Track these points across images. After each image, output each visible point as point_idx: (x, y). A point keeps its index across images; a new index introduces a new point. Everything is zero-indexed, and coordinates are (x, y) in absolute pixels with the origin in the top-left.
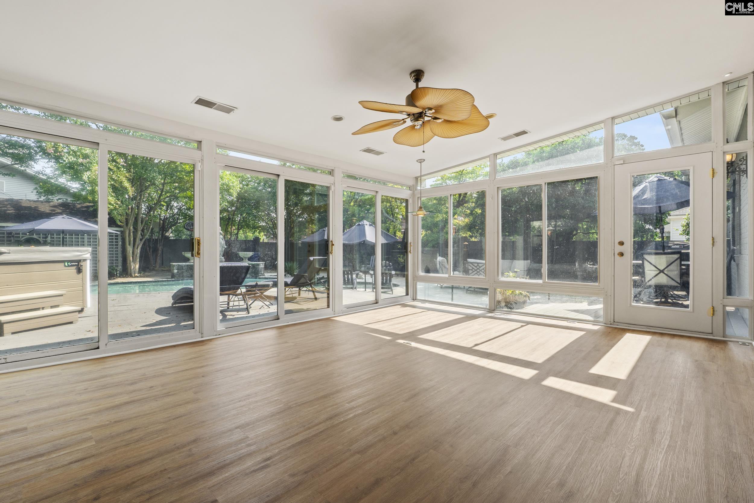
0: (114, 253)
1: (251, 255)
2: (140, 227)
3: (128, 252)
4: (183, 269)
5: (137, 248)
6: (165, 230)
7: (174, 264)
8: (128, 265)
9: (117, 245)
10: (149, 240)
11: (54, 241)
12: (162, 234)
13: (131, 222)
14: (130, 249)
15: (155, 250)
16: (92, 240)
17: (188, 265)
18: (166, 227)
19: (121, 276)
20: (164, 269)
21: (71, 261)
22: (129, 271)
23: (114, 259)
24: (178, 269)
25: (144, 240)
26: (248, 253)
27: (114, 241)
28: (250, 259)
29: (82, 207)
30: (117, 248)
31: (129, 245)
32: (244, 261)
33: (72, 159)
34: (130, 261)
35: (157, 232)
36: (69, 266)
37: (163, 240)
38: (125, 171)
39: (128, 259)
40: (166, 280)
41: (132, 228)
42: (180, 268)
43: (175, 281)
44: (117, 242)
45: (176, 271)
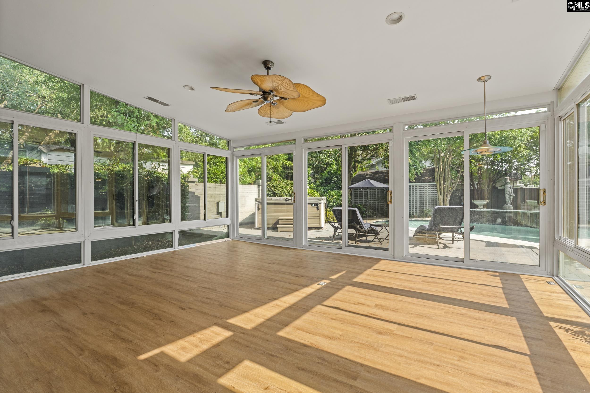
0: (434, 200)
2: (447, 182)
5: (447, 197)
14: (441, 197)
17: (474, 211)
21: (314, 204)
25: (453, 191)
36: (313, 206)
41: (442, 183)
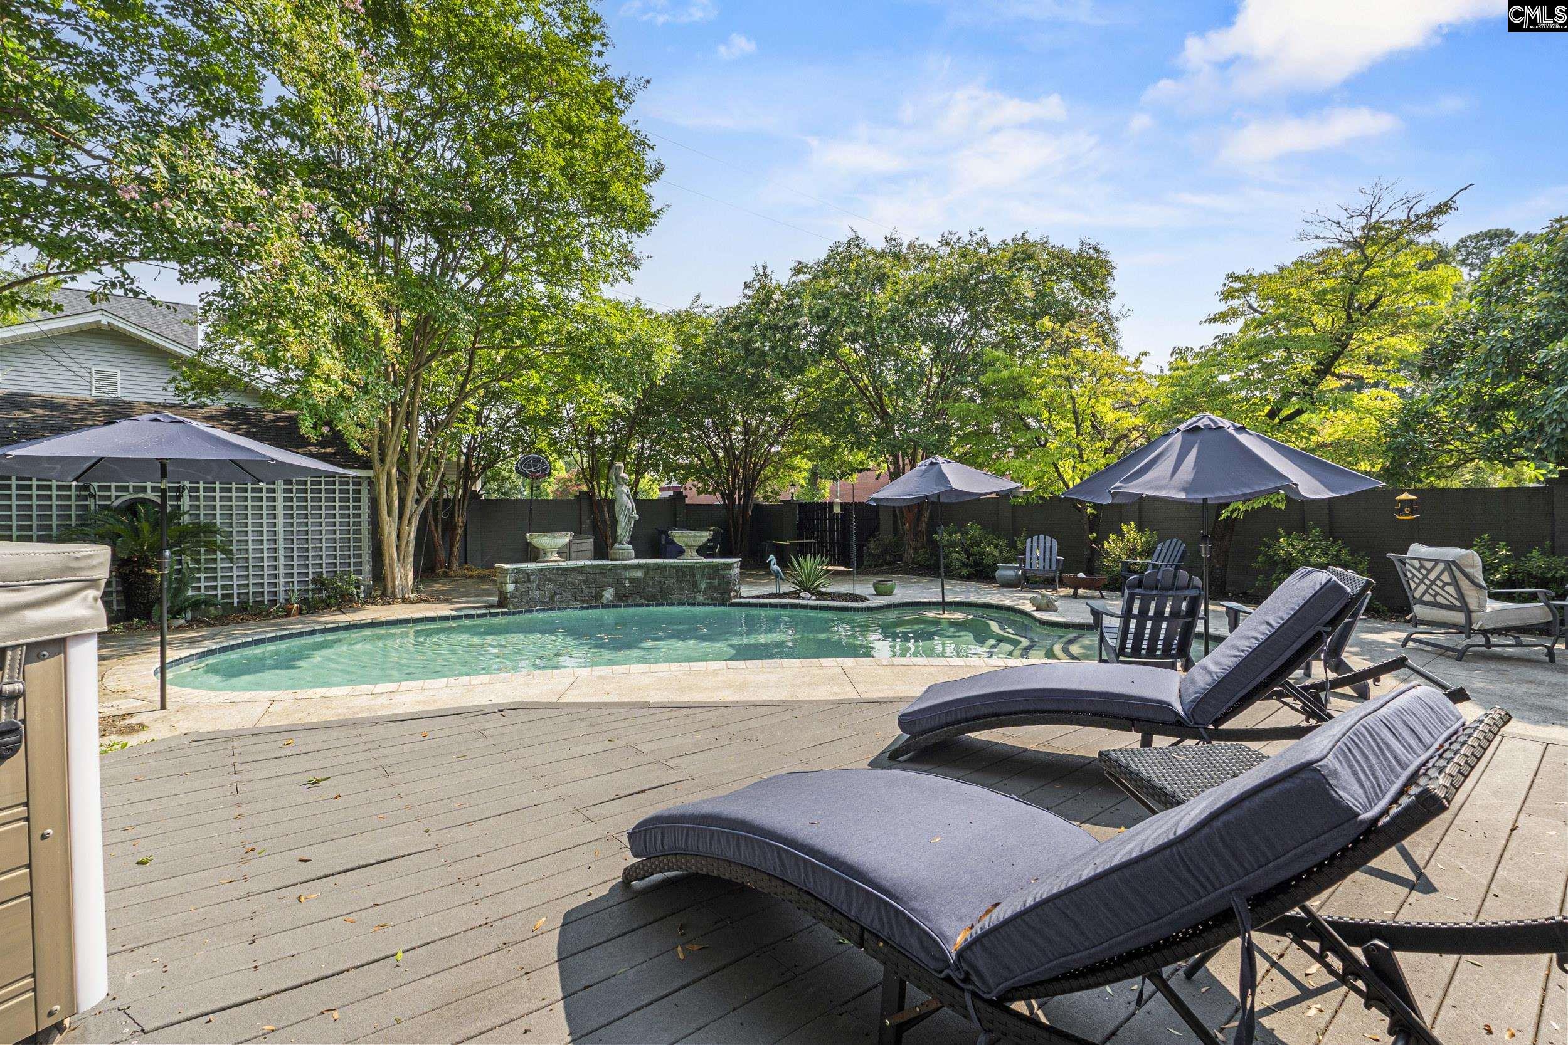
0: (351, 536)
1: (705, 540)
2: (415, 470)
3: (386, 534)
4: (529, 581)
5: (410, 523)
6: (470, 479)
7: (507, 566)
8: (387, 568)
9: (359, 516)
10: (434, 503)
11: (198, 506)
12: (465, 489)
13: (392, 457)
14: (389, 525)
15: (449, 527)
16: (295, 503)
17: (541, 570)
18: (474, 469)
19: (370, 599)
20: (470, 573)
22: (389, 585)
23: (352, 552)
24: (516, 582)
25: (425, 501)
26: (698, 533)
27: (351, 504)
28: (703, 551)
29: (278, 419)
30: (359, 523)
31: (389, 515)
32: (687, 555)
33: (199, 221)
34: (391, 558)
35: (453, 483)
37: (466, 502)
38: (372, 276)
39: (387, 553)
40: (487, 611)
41: (394, 471)
42: (522, 578)
43: (509, 614)
44: (358, 508)
45: (510, 587)
